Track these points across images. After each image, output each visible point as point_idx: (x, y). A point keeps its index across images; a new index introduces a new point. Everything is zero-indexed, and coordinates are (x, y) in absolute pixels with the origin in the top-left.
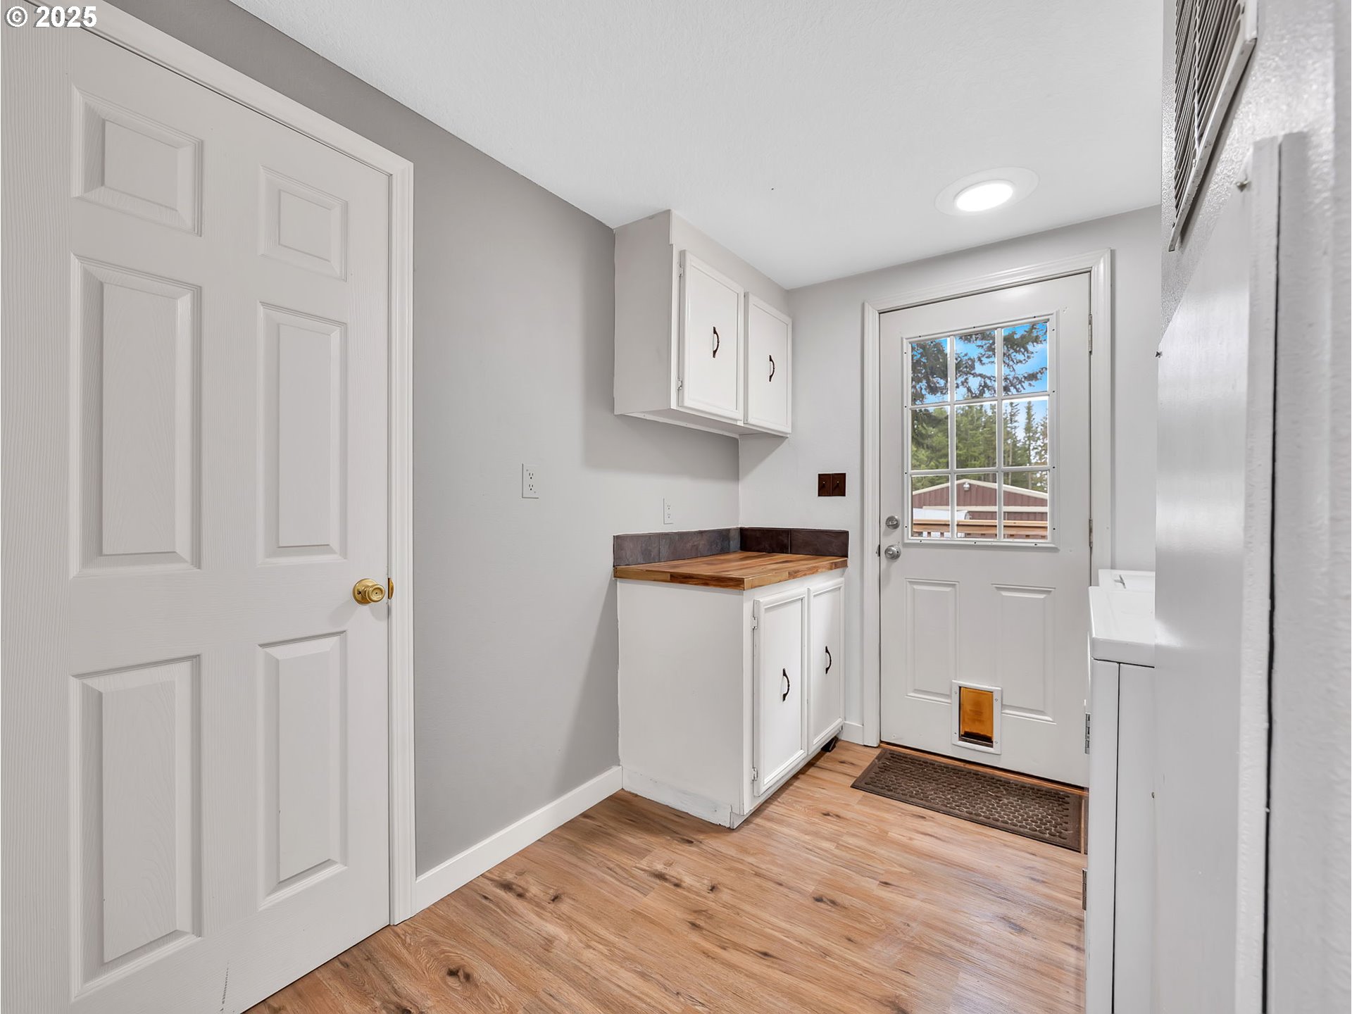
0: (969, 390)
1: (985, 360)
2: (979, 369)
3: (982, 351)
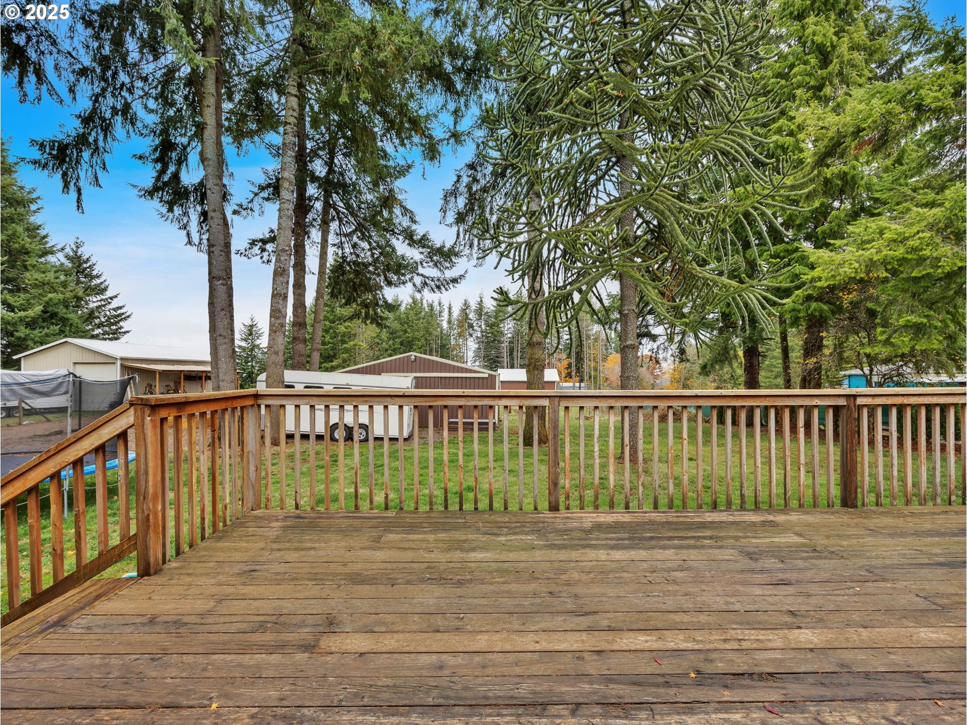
0: (414, 285)
1: (425, 265)
2: (421, 270)
3: (422, 256)
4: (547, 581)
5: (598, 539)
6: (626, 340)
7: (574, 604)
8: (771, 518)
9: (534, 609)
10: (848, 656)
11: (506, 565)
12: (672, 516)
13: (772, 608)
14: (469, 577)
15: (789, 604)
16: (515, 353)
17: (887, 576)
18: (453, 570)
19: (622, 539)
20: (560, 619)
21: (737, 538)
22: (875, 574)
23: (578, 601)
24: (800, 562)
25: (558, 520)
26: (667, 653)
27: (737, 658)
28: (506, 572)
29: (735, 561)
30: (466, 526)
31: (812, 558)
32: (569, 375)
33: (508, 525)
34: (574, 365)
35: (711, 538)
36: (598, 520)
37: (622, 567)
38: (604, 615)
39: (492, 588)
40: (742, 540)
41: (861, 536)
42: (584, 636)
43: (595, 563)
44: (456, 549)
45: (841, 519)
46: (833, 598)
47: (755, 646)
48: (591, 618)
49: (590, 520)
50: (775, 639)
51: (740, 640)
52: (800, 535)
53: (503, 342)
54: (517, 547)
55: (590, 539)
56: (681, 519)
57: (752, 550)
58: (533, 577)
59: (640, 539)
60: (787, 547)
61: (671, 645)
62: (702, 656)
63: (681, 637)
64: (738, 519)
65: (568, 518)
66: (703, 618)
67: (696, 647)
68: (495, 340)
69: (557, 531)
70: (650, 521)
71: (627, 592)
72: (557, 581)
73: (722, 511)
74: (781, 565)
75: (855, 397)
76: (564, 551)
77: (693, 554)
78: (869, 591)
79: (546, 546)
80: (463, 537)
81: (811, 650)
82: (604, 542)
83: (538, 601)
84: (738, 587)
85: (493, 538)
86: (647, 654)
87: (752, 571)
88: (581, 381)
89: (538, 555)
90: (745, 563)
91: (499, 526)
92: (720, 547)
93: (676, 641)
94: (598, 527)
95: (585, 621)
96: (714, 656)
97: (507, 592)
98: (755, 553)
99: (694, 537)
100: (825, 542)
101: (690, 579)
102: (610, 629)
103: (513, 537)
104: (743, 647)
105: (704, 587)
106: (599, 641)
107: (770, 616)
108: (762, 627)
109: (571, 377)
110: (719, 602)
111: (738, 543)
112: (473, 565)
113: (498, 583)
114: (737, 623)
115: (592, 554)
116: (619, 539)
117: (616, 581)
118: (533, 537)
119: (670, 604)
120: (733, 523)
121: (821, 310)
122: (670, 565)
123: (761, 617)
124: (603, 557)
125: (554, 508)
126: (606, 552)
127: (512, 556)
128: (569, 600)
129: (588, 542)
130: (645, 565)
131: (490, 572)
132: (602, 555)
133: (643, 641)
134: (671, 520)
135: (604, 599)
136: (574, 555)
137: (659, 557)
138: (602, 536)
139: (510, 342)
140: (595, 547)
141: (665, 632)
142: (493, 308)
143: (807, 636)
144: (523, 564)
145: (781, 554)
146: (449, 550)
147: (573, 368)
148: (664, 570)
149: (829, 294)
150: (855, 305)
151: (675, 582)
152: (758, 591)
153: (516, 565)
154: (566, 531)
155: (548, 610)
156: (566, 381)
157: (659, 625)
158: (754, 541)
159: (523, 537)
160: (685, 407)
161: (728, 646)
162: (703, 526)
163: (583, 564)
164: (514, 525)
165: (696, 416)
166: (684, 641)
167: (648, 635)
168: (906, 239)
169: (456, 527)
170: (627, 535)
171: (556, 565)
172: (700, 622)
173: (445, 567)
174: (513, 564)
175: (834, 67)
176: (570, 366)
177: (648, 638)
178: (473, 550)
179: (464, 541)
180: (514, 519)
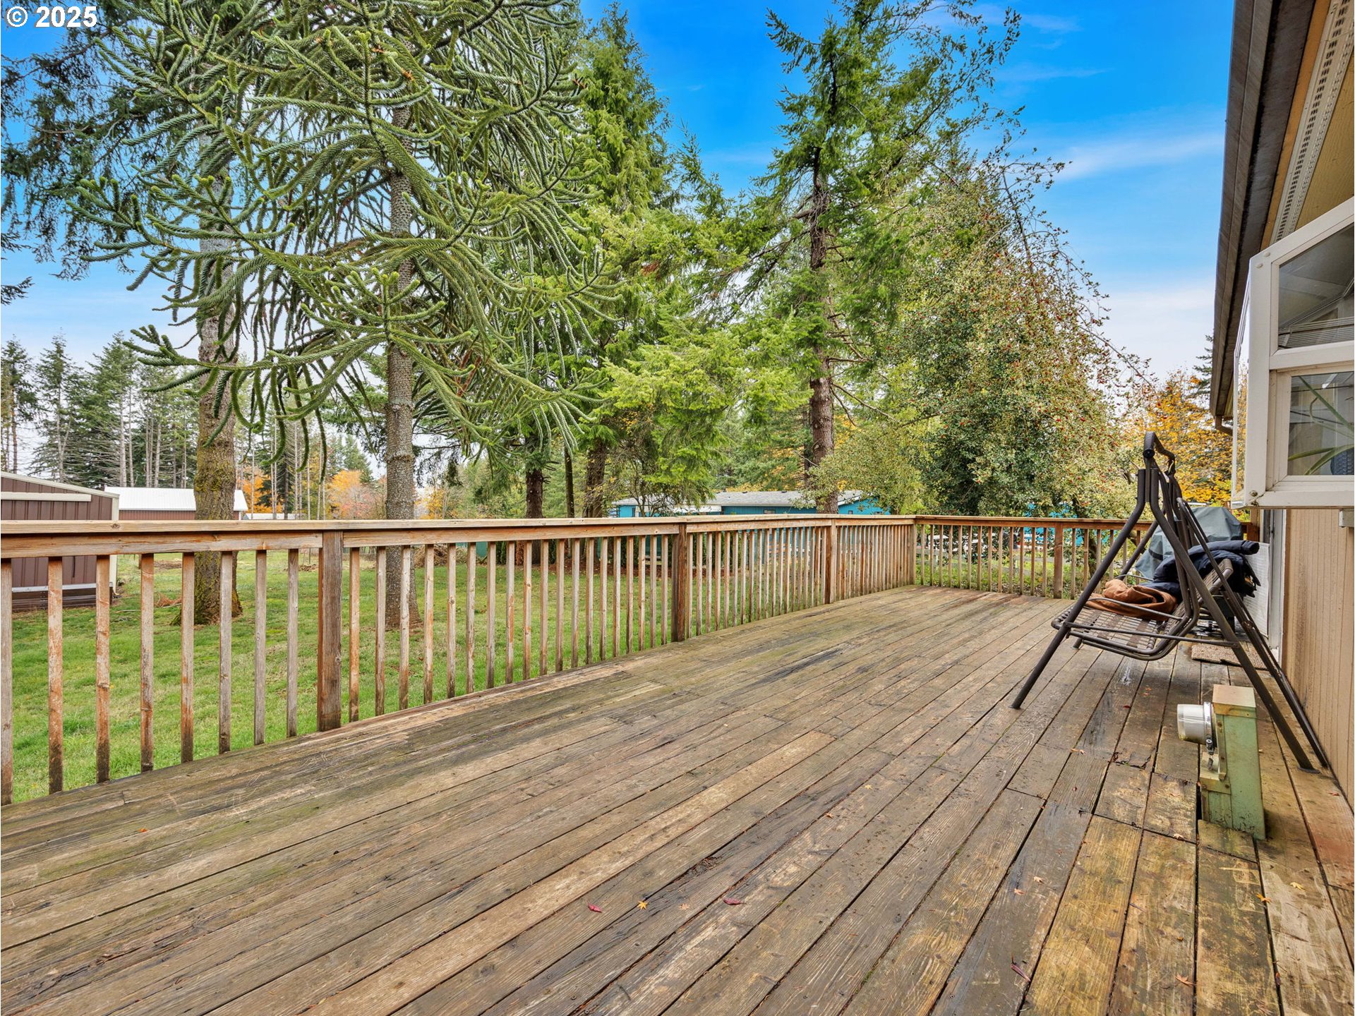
4: (371, 860)
5: (428, 756)
6: (396, 449)
7: (436, 880)
8: (620, 668)
9: (367, 923)
10: (753, 801)
11: (270, 861)
12: (515, 693)
13: (673, 775)
14: (185, 924)
15: (684, 765)
16: (147, 460)
17: (739, 704)
18: (130, 926)
19: (465, 744)
20: (422, 918)
21: (600, 702)
22: (730, 706)
23: (441, 872)
24: (669, 712)
25: (344, 744)
26: (600, 891)
27: (674, 854)
28: (278, 874)
29: (613, 731)
30: (130, 813)
31: (677, 704)
32: (266, 501)
33: (241, 780)
34: (274, 484)
35: (573, 709)
36: (412, 724)
37: (483, 788)
38: (492, 875)
39: (257, 922)
40: (607, 702)
41: (700, 670)
42: (477, 926)
43: (440, 796)
44: (123, 874)
45: (675, 655)
46: (714, 742)
47: (680, 830)
48: (475, 889)
49: (400, 728)
50: (691, 811)
51: (664, 830)
52: (654, 681)
53: (118, 437)
54: (279, 817)
55: (416, 759)
56: (529, 694)
57: (621, 712)
58: (339, 862)
59: (490, 736)
60: (652, 697)
61: (600, 876)
62: (639, 873)
63: (605, 858)
64: (590, 678)
65: (361, 734)
66: (615, 819)
67: (628, 862)
68: (95, 432)
69: (353, 763)
70: (491, 706)
71: (509, 824)
72: (388, 851)
73: (569, 672)
74: (656, 722)
75: (685, 524)
76: (378, 794)
77: (565, 737)
78: (734, 724)
79: (340, 796)
80: (134, 841)
81: (726, 808)
82: (440, 758)
83: (369, 903)
84: (631, 763)
85: (216, 816)
86: (578, 907)
87: (633, 738)
88: (288, 510)
89: (332, 817)
90: (622, 731)
91: (224, 788)
92: (589, 719)
93: (603, 866)
94: (419, 735)
95: (467, 902)
96: (650, 864)
97: (296, 916)
98: (626, 715)
99: (555, 714)
100: (677, 683)
101: (577, 773)
102: (511, 894)
103: (264, 801)
104: (672, 837)
105: (598, 777)
106: (504, 923)
107: (675, 786)
108: (675, 802)
109: (268, 504)
110: (619, 791)
111: (604, 708)
112: (185, 891)
113: (267, 905)
114: (651, 810)
115: (428, 783)
116: (459, 746)
117: (486, 812)
118: (308, 787)
119: (570, 816)
120: (588, 683)
121: (607, 435)
122: (545, 762)
123: (668, 790)
124: (449, 782)
125: (328, 723)
126: (449, 772)
127: (276, 839)
128: (426, 876)
129: (414, 765)
130: (513, 773)
131: (238, 891)
132: (446, 778)
133: (562, 889)
134: (517, 697)
135: (481, 849)
136: (400, 794)
137: (527, 755)
138: (432, 748)
139: (134, 439)
140: (428, 770)
141: (583, 860)
142: (92, 370)
143: (717, 795)
144: (307, 847)
145: (647, 707)
146: (100, 883)
147: (274, 490)
148: (539, 771)
149: (614, 419)
150: (637, 432)
151: (561, 783)
152: (650, 760)
153: (293, 853)
154: (367, 758)
155: (395, 912)
156: (259, 511)
157: (572, 854)
158: (618, 700)
159: (287, 794)
160: (452, 545)
161: (658, 844)
162: (558, 695)
163: (423, 804)
164: (256, 777)
165: (468, 556)
166: (612, 861)
167: (566, 876)
168: (685, 372)
169: (104, 825)
170: (468, 737)
171: (375, 823)
172: (614, 827)
173: (102, 930)
174: (286, 854)
175: (621, 176)
176: (267, 486)
177: (567, 881)
178: (173, 858)
179: (141, 848)
180: (252, 766)
